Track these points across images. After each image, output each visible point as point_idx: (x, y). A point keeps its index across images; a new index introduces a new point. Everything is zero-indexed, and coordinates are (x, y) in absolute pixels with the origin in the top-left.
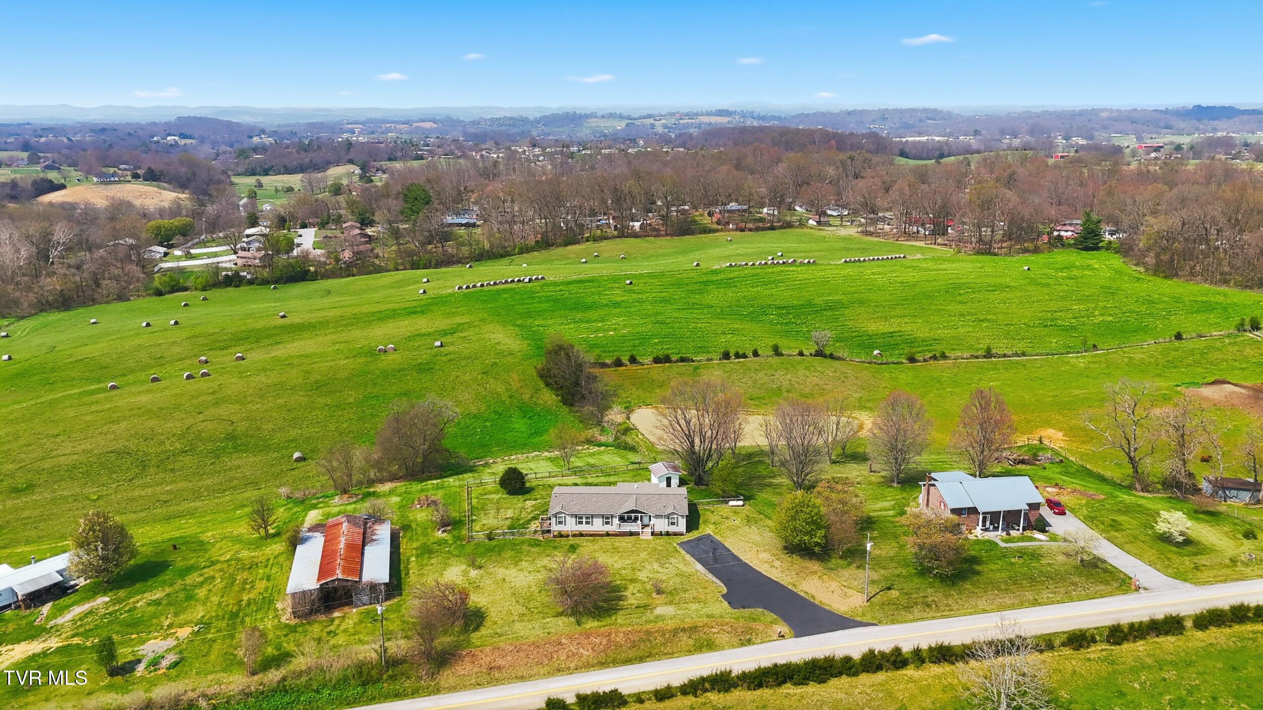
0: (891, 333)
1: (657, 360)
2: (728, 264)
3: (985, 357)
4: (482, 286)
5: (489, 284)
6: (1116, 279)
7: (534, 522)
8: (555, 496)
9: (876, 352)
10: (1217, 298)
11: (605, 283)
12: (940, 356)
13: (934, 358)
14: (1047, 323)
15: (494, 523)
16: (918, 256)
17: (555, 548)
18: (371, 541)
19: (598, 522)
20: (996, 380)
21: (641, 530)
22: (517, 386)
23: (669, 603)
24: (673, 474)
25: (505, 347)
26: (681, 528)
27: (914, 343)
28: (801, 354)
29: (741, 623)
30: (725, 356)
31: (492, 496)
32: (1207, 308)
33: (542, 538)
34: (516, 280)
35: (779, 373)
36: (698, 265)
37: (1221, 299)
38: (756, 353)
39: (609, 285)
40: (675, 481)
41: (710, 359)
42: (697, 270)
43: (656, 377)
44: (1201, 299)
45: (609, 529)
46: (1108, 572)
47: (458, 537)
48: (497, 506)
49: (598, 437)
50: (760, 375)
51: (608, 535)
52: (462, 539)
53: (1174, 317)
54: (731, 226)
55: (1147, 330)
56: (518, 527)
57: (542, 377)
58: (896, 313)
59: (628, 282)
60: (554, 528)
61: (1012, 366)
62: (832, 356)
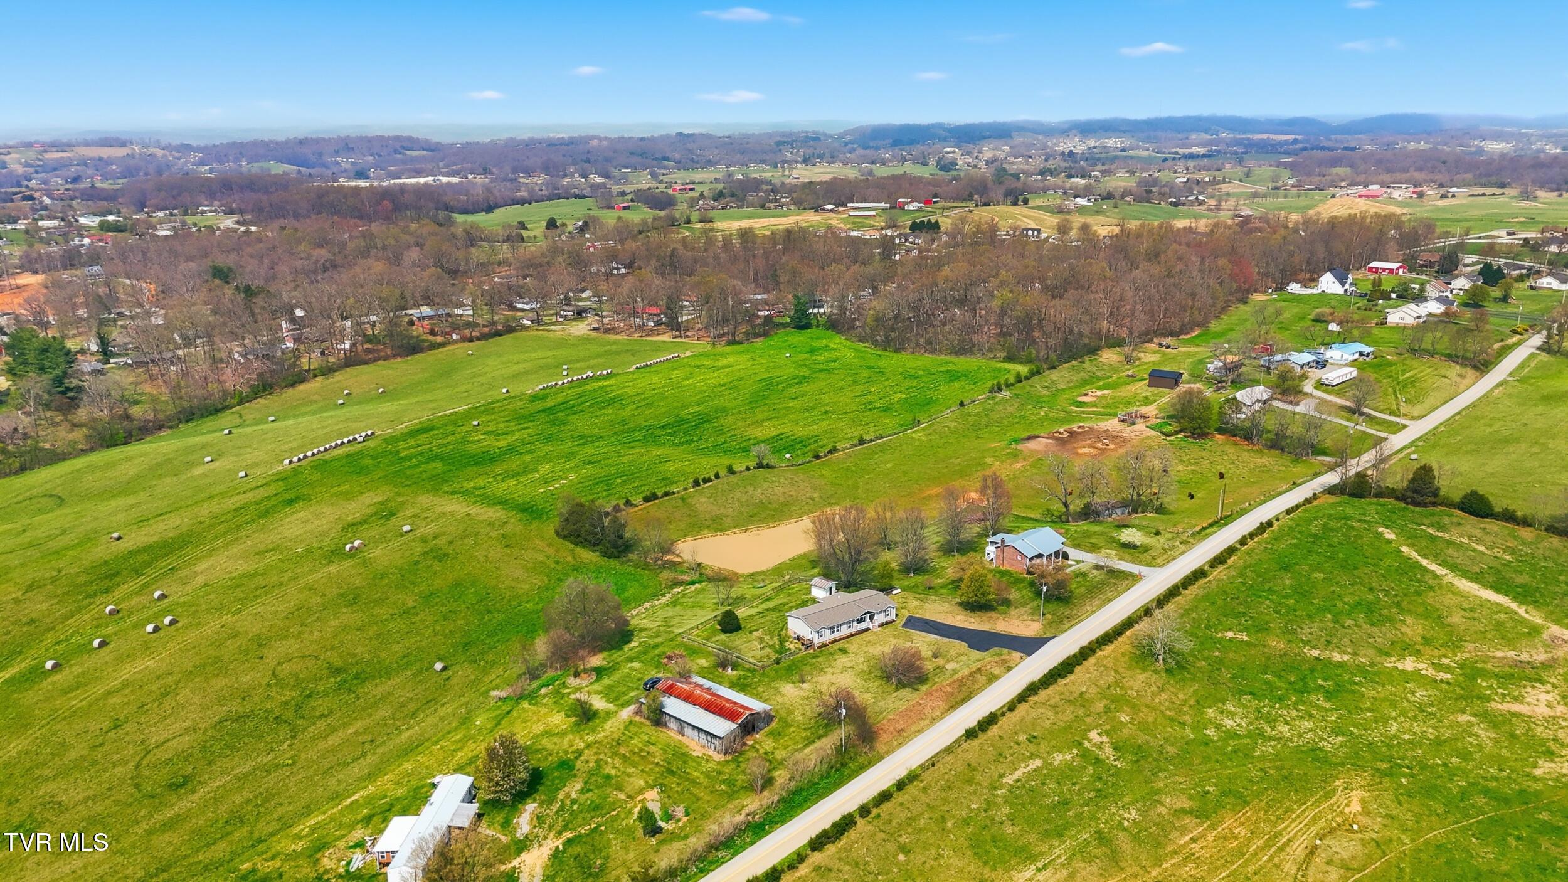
0: (778, 436)
1: (647, 500)
2: (540, 387)
3: (860, 444)
4: (313, 454)
5: (319, 452)
6: (863, 358)
7: (786, 644)
8: (805, 619)
9: (788, 456)
10: (951, 367)
11: (450, 428)
12: (834, 450)
13: (830, 452)
14: (869, 407)
15: (758, 654)
16: (688, 353)
17: (831, 654)
18: (709, 689)
19: (844, 627)
20: (888, 462)
21: (871, 626)
22: (551, 551)
23: (948, 661)
24: (833, 584)
25: (484, 517)
26: (893, 617)
27: (802, 442)
28: (748, 469)
29: (997, 659)
30: (696, 483)
31: (717, 638)
32: (954, 377)
33: (812, 651)
34: (346, 440)
35: (750, 489)
36: (507, 392)
37: (954, 368)
38: (717, 476)
39: (459, 430)
40: (834, 589)
41: (685, 489)
42: (514, 397)
43: (658, 514)
44: (942, 369)
45: (851, 631)
46: (1121, 572)
47: (749, 670)
48: (738, 642)
49: (680, 578)
50: (738, 494)
51: (852, 635)
52: (755, 670)
53: (941, 388)
54: (454, 336)
55: (935, 402)
56: (782, 650)
57: (565, 537)
58: (760, 417)
59: (475, 423)
60: (817, 641)
61: (883, 449)
62: (768, 466)
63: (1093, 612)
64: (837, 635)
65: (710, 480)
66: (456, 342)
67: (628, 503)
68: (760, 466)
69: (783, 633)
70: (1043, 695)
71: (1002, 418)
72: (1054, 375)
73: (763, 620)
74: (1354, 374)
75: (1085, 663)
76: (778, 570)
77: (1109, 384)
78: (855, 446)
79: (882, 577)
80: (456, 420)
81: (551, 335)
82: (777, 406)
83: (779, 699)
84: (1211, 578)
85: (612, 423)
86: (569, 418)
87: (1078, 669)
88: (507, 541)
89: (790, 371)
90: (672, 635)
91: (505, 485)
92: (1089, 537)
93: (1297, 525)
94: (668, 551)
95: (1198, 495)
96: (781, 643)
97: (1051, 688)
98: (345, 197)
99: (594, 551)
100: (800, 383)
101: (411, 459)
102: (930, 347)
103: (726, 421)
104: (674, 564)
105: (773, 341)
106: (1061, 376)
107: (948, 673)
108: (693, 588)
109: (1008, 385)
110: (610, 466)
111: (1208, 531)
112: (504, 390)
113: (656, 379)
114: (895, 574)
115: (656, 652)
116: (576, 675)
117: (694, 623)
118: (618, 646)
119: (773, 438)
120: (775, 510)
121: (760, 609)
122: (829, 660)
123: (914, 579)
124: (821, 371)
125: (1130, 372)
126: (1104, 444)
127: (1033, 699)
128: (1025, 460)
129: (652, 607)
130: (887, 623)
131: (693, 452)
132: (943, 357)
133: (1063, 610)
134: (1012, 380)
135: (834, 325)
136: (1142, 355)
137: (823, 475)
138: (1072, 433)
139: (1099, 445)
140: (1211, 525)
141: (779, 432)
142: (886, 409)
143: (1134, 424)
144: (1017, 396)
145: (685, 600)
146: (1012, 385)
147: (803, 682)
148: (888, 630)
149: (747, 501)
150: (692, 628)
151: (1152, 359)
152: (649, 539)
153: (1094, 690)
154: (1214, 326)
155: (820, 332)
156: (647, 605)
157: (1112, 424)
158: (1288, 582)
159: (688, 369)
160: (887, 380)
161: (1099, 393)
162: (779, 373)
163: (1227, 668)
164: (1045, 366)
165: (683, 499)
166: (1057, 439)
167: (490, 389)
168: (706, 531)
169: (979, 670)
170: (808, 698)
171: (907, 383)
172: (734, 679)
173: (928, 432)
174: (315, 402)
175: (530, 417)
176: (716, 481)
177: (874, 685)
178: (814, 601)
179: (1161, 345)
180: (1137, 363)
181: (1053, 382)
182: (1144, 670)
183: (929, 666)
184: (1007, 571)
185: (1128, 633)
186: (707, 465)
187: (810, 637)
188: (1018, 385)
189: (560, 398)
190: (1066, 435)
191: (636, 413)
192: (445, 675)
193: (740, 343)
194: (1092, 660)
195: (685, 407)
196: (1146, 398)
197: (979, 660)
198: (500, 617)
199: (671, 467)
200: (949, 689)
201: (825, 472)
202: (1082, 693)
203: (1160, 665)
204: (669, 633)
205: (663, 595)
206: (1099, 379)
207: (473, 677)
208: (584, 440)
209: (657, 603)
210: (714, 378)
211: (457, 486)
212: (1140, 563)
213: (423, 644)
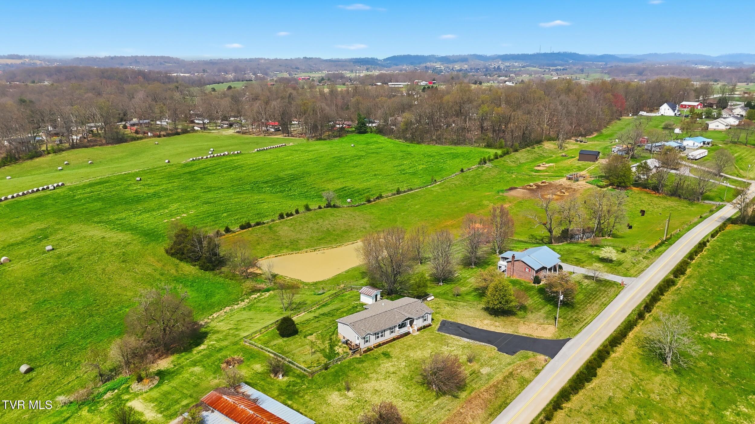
0: (343, 188)
1: (242, 227)
2: (191, 159)
3: (398, 194)
4: (13, 197)
5: (18, 195)
6: (398, 147)
7: (336, 348)
8: (353, 325)
9: (349, 200)
10: (453, 151)
11: (120, 182)
12: (380, 197)
13: (378, 198)
14: (403, 172)
15: (309, 358)
16: (291, 144)
17: (376, 359)
18: (255, 401)
19: (387, 333)
20: (416, 205)
21: (411, 330)
22: (159, 266)
23: (482, 366)
24: (378, 292)
25: (114, 240)
26: (429, 321)
27: (359, 192)
28: (320, 208)
29: (525, 362)
30: (281, 216)
31: (275, 342)
32: (455, 156)
33: (358, 356)
34: (41, 188)
35: (320, 221)
36: (169, 162)
37: (455, 151)
38: (297, 212)
39: (125, 183)
40: (379, 297)
41: (273, 221)
42: (173, 165)
43: (250, 239)
44: (448, 152)
45: (394, 335)
46: (606, 281)
47: (299, 376)
48: (293, 346)
49: (258, 286)
50: (311, 225)
51: (394, 339)
52: (304, 376)
53: (448, 162)
54: (149, 134)
55: (445, 170)
56: (331, 355)
57: (172, 255)
58: (332, 177)
59: (138, 179)
60: (363, 346)
61: (413, 196)
62: (334, 206)
63: (595, 316)
64: (381, 340)
65: (292, 215)
66: (150, 137)
67: (228, 230)
68: (328, 206)
69: (334, 337)
70: (576, 400)
71: (489, 179)
72: (518, 155)
73: (318, 325)
74: (706, 154)
75: (603, 365)
76: (336, 280)
77: (552, 160)
78: (395, 195)
79: (419, 287)
80: (126, 177)
81: (210, 135)
82: (344, 171)
83: (324, 409)
84: (679, 285)
85: (232, 180)
86: (204, 177)
87: (599, 371)
88: (124, 259)
89: (354, 152)
90: (238, 339)
91: (141, 217)
92: (572, 253)
93: (724, 245)
94: (253, 264)
95: (634, 225)
96: (332, 347)
97: (581, 393)
98: (117, 73)
99: (195, 265)
100: (360, 159)
101: (81, 200)
102: (439, 141)
103: (309, 180)
104: (257, 275)
105: (345, 139)
106: (522, 155)
107: (484, 379)
108: (268, 294)
109: (490, 160)
110: (222, 205)
111: (660, 249)
112: (167, 161)
113: (268, 156)
114: (429, 284)
115: (219, 356)
116: (140, 379)
117: (259, 327)
118: (188, 349)
119: (340, 189)
120: (338, 235)
121: (316, 314)
122: (373, 365)
123: (443, 288)
124: (373, 153)
125: (564, 154)
126: (561, 192)
127: (566, 405)
128: (510, 202)
129: (231, 310)
130: (425, 327)
131: (283, 197)
132: (447, 146)
133: (571, 314)
134: (492, 157)
135: (380, 131)
136: (567, 145)
137: (372, 213)
138: (538, 187)
139: (559, 193)
140: (660, 245)
141: (344, 186)
142: (414, 174)
143: (578, 181)
144: (496, 166)
145: (259, 304)
146: (492, 160)
147: (348, 389)
148: (426, 332)
149: (317, 229)
150: (255, 332)
151: (574, 147)
152: (239, 255)
153: (619, 395)
154: (604, 131)
155: (373, 135)
156: (228, 309)
157: (563, 181)
158: (738, 289)
159: (289, 151)
160: (414, 158)
161: (547, 165)
162: (347, 153)
163: (724, 367)
164: (511, 150)
165: (270, 228)
166: (529, 190)
167: (159, 161)
168: (285, 251)
169: (511, 374)
170: (352, 408)
171: (426, 160)
172: (284, 387)
173: (442, 187)
174: (43, 168)
175: (179, 176)
176: (296, 216)
177: (416, 391)
178: (363, 307)
179: (577, 141)
180: (566, 149)
181: (517, 159)
182: (657, 372)
183: (466, 370)
184: (517, 281)
185: (631, 335)
186: (289, 205)
187: (357, 342)
188: (496, 160)
189: (202, 166)
190: (535, 187)
191: (250, 174)
192: (28, 377)
193: (325, 140)
194: (608, 364)
195: (284, 171)
196: (579, 167)
197: (509, 364)
198: (98, 320)
199: (265, 206)
200: (486, 396)
201: (374, 210)
202: (610, 398)
203: (669, 366)
204: (235, 336)
205: (243, 300)
206: (545, 158)
207: (54, 378)
208: (209, 189)
209: (236, 307)
210: (305, 156)
211: (105, 218)
212: (618, 274)
213: (20, 346)
